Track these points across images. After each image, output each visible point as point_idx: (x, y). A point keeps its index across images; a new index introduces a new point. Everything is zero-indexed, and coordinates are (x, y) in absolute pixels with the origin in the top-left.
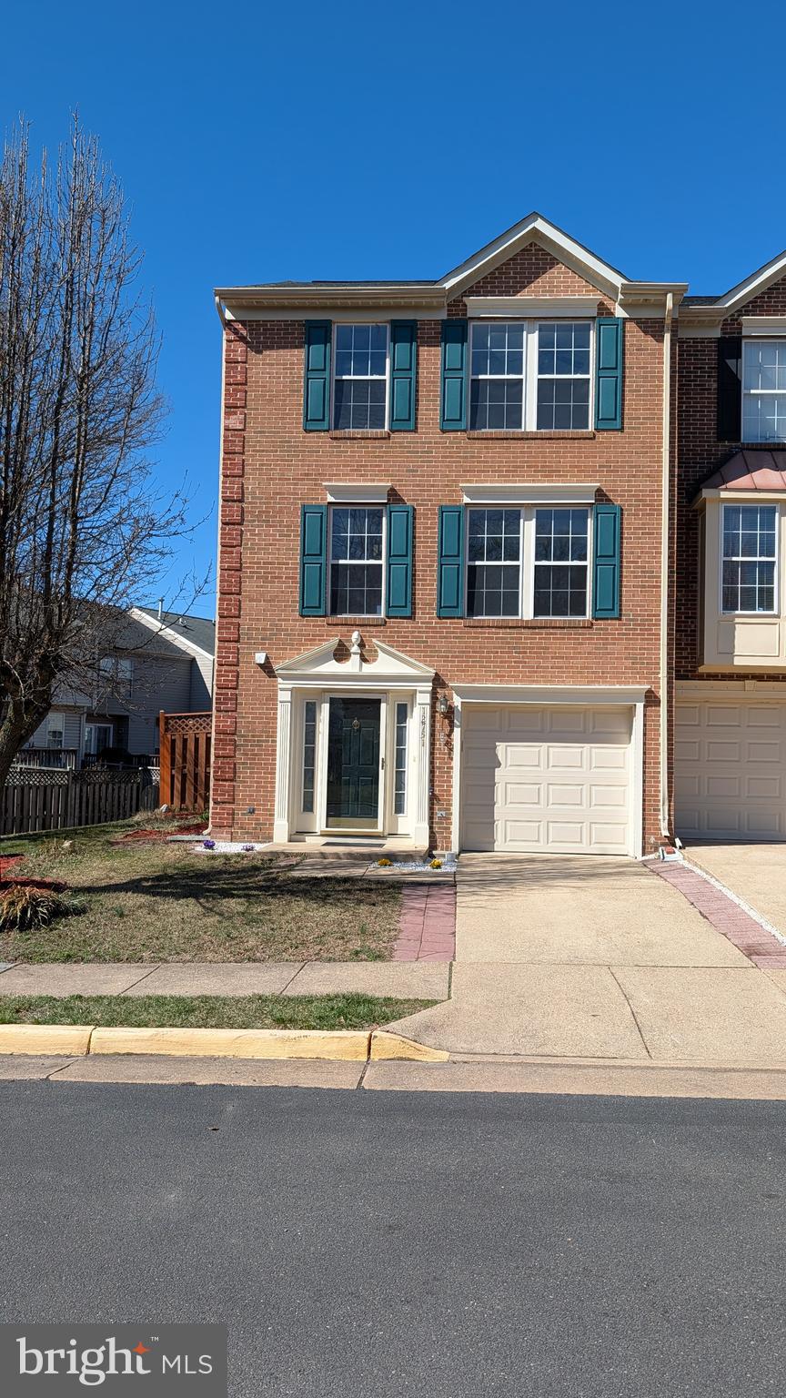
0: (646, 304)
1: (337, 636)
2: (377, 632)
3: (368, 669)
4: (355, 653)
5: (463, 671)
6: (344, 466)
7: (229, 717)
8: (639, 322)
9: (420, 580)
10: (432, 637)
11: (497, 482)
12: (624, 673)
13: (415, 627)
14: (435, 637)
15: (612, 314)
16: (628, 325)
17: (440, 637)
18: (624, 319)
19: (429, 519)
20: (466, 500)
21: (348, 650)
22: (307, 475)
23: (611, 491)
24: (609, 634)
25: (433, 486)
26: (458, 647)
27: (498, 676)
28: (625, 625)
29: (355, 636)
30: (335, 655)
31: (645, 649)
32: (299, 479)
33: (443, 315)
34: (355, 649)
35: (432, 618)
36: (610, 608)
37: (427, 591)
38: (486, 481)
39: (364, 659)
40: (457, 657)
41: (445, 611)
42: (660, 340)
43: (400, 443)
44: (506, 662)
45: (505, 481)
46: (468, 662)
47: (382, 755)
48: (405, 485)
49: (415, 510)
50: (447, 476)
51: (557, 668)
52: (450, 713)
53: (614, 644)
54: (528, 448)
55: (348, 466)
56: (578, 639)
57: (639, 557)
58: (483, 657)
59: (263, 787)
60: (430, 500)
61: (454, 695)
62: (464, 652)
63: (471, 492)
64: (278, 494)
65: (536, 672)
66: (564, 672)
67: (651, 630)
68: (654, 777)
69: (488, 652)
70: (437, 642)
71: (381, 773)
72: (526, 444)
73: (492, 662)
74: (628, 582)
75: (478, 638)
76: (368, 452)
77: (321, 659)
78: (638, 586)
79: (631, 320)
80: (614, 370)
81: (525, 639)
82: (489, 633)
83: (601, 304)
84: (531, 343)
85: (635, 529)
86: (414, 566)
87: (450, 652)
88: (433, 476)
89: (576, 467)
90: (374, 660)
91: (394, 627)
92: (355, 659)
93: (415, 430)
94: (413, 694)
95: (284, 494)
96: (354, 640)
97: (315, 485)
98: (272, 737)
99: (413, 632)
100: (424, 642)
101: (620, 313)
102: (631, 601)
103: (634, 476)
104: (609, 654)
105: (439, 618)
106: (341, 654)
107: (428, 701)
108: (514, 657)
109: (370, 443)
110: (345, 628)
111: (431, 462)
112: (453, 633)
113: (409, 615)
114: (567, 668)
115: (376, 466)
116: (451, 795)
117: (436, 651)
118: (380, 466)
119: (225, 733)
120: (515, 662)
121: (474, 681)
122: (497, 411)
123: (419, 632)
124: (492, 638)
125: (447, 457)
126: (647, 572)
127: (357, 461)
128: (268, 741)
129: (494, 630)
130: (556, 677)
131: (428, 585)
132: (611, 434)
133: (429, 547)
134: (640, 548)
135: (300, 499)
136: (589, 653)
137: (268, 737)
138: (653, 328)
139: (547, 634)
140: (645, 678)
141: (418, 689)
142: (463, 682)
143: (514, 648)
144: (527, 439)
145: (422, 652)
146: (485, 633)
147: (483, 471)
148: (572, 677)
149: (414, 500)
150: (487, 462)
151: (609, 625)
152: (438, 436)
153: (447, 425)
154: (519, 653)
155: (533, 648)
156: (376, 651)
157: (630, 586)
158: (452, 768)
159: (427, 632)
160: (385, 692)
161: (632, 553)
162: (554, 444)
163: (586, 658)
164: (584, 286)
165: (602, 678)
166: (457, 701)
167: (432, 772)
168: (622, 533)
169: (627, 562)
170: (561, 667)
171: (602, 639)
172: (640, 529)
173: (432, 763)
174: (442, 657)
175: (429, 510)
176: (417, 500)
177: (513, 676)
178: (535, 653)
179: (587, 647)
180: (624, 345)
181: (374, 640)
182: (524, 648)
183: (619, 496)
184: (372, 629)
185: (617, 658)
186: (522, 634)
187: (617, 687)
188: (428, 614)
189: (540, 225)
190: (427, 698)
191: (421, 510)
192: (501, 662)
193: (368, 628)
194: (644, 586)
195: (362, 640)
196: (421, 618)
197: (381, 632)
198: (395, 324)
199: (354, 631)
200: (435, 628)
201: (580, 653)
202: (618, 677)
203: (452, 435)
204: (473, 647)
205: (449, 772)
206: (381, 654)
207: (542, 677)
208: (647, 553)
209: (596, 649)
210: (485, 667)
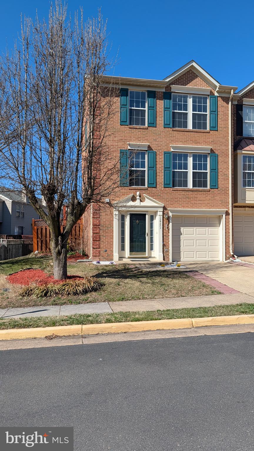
0: (224, 92)
8: (222, 97)
11: (181, 145)
15: (214, 94)
16: (219, 98)
20: (172, 150)
38: (178, 144)
42: (228, 104)
45: (184, 145)
54: (190, 134)
63: (173, 148)
80: (214, 112)
83: (211, 91)
84: (190, 101)
101: (216, 94)
122: (180, 122)
138: (226, 100)
144: (190, 132)
147: (177, 141)
150: (178, 138)
164: (206, 85)
198: (149, 92)
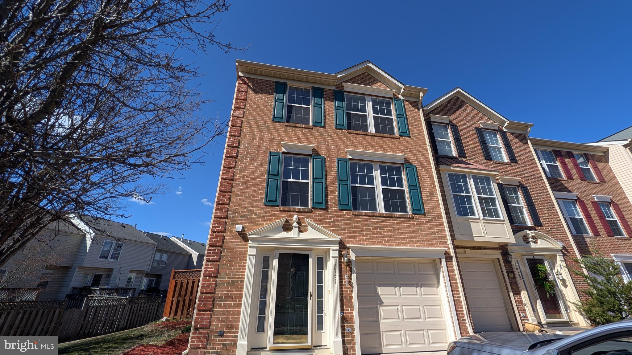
1: (284, 217)
2: (307, 215)
3: (302, 236)
4: (295, 227)
5: (354, 238)
6: (291, 137)
7: (214, 265)
9: (329, 191)
10: (337, 220)
11: (361, 150)
12: (432, 241)
13: (328, 214)
14: (338, 220)
17: (341, 220)
18: (403, 100)
19: (332, 163)
21: (291, 225)
22: (273, 139)
23: (410, 159)
24: (421, 222)
25: (333, 149)
26: (350, 225)
27: (372, 242)
28: (427, 217)
29: (295, 217)
30: (283, 227)
31: (438, 230)
32: (268, 141)
33: (334, 88)
34: (295, 224)
35: (336, 210)
36: (419, 210)
37: (333, 196)
38: (357, 150)
39: (300, 231)
40: (350, 231)
41: (343, 207)
43: (317, 131)
44: (375, 234)
45: (365, 151)
46: (356, 233)
47: (310, 290)
48: (320, 148)
49: (325, 159)
50: (339, 146)
51: (401, 238)
52: (349, 262)
53: (424, 227)
54: (374, 139)
55: (293, 137)
56: (408, 223)
57: (427, 187)
58: (363, 231)
59: (232, 315)
60: (333, 156)
61: (351, 252)
62: (353, 228)
64: (257, 146)
65: (390, 240)
66: (404, 240)
67: (439, 220)
68: (458, 300)
69: (366, 229)
70: (339, 222)
71: (310, 302)
72: (372, 138)
73: (368, 234)
74: (424, 198)
75: (360, 221)
76: (303, 133)
77: (276, 230)
78: (429, 200)
79: (406, 101)
81: (383, 222)
82: (365, 219)
85: (423, 175)
86: (326, 184)
87: (346, 228)
88: (333, 145)
89: (394, 148)
90: (306, 231)
91: (316, 214)
92: (295, 230)
93: (324, 127)
94: (327, 252)
95: (260, 146)
96: (294, 220)
97: (277, 144)
98: (241, 278)
99: (326, 217)
100: (332, 222)
102: (428, 206)
103: (418, 154)
104: (423, 231)
105: (340, 209)
106: (287, 227)
107: (337, 255)
108: (379, 232)
109: (304, 130)
110: (290, 213)
111: (332, 140)
112: (347, 218)
113: (324, 207)
114: (405, 238)
115: (307, 139)
116: (353, 316)
117: (339, 227)
118: (309, 139)
119: (210, 276)
120: (380, 234)
121: (360, 244)
123: (330, 217)
124: (367, 221)
125: (339, 139)
126: (431, 194)
127: (297, 136)
128: (238, 281)
129: (367, 217)
130: (401, 243)
131: (333, 193)
132: (405, 138)
133: (333, 176)
134: (426, 183)
135: (268, 149)
136: (414, 231)
137: (238, 278)
139: (393, 220)
140: (442, 244)
141: (331, 248)
142: (355, 244)
143: (378, 227)
145: (331, 227)
146: (363, 219)
147: (355, 146)
148: (408, 243)
149: (324, 154)
150: (356, 142)
151: (421, 217)
152: (335, 130)
153: (339, 127)
154: (381, 229)
155: (387, 227)
156: (307, 226)
157: (426, 200)
158: (352, 297)
159: (334, 217)
160: (311, 250)
161: (424, 185)
162: (384, 139)
163: (413, 233)
165: (422, 243)
166: (353, 256)
167: (342, 300)
168: (418, 177)
169: (423, 189)
170: (402, 238)
171: (419, 224)
172: (425, 175)
173: (341, 294)
174: (343, 230)
175: (332, 159)
176: (326, 155)
177: (380, 242)
178: (389, 230)
179: (412, 228)
180: (405, 108)
181: (305, 219)
182: (383, 227)
183: (414, 161)
184: (304, 214)
185: (427, 234)
186: (381, 220)
187: (430, 248)
188: (334, 207)
189: (370, 65)
190: (336, 254)
191: (328, 159)
192: (373, 234)
193: (302, 214)
194: (432, 200)
195: (299, 220)
196: (330, 209)
197: (309, 216)
198: (314, 88)
199: (294, 215)
200: (338, 215)
201: (410, 231)
202: (429, 244)
203: (340, 131)
204: (358, 226)
205: (351, 300)
206: (309, 227)
207: (394, 242)
208: (430, 186)
209: (417, 229)
210: (365, 236)
